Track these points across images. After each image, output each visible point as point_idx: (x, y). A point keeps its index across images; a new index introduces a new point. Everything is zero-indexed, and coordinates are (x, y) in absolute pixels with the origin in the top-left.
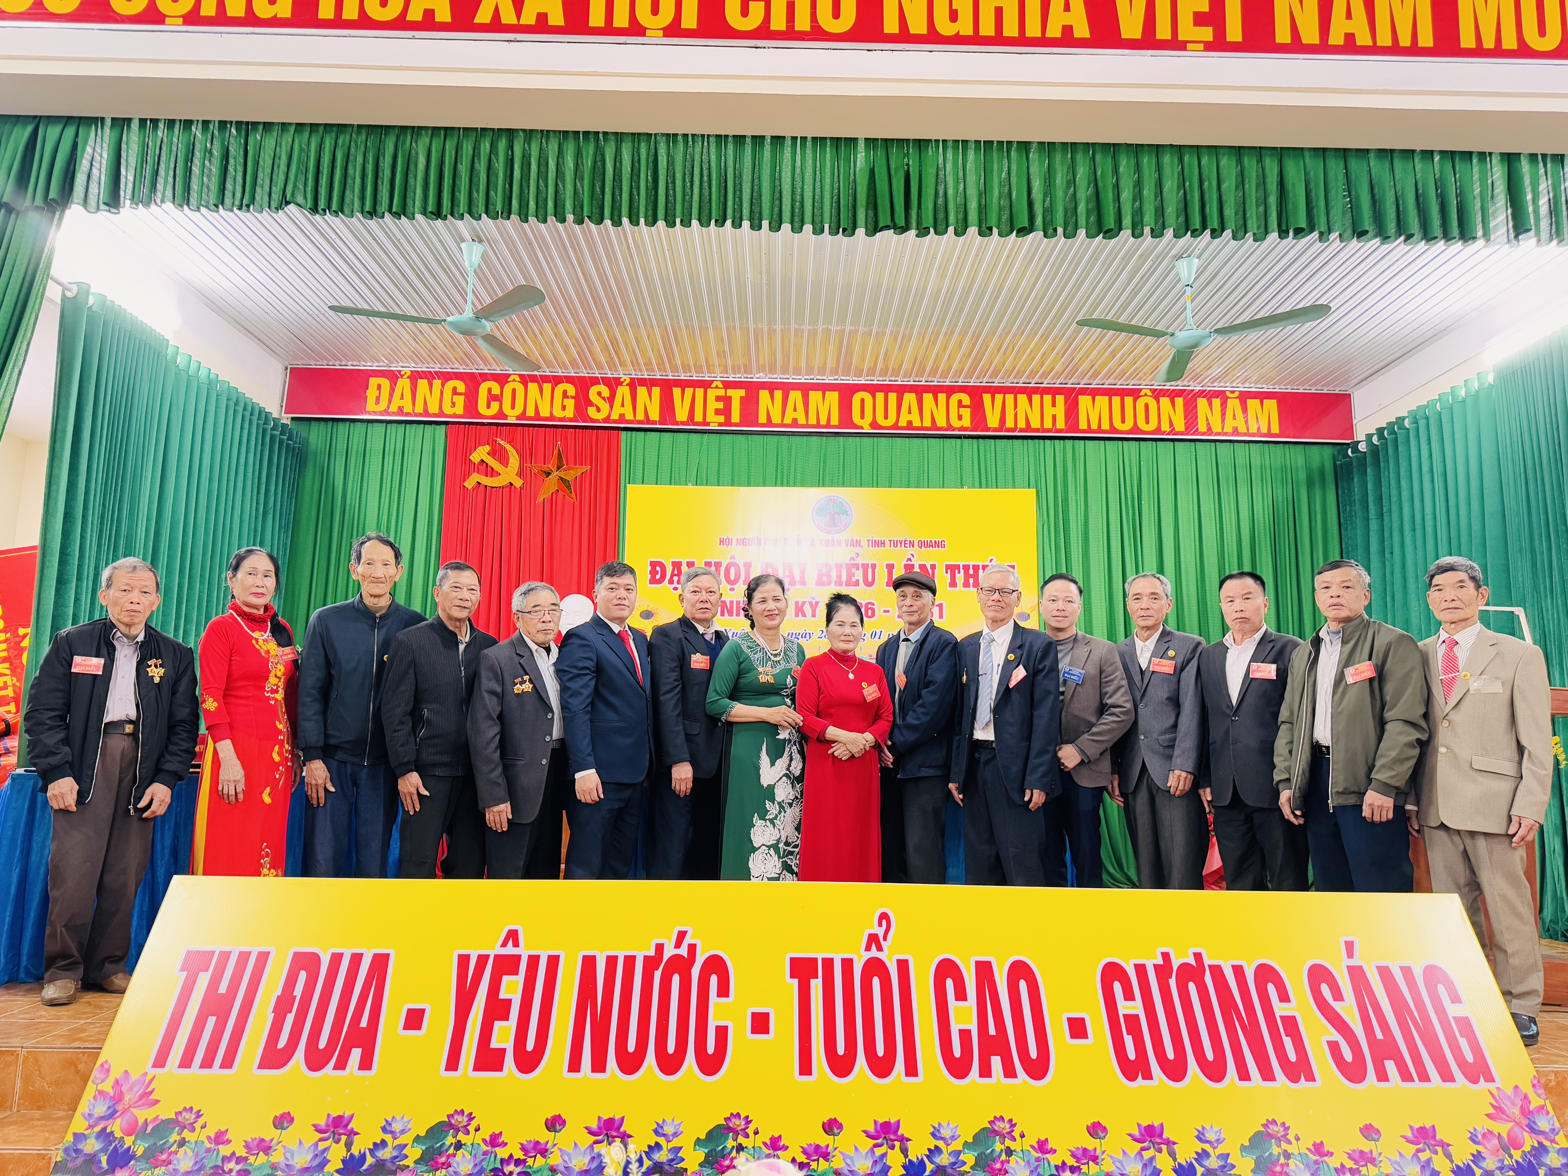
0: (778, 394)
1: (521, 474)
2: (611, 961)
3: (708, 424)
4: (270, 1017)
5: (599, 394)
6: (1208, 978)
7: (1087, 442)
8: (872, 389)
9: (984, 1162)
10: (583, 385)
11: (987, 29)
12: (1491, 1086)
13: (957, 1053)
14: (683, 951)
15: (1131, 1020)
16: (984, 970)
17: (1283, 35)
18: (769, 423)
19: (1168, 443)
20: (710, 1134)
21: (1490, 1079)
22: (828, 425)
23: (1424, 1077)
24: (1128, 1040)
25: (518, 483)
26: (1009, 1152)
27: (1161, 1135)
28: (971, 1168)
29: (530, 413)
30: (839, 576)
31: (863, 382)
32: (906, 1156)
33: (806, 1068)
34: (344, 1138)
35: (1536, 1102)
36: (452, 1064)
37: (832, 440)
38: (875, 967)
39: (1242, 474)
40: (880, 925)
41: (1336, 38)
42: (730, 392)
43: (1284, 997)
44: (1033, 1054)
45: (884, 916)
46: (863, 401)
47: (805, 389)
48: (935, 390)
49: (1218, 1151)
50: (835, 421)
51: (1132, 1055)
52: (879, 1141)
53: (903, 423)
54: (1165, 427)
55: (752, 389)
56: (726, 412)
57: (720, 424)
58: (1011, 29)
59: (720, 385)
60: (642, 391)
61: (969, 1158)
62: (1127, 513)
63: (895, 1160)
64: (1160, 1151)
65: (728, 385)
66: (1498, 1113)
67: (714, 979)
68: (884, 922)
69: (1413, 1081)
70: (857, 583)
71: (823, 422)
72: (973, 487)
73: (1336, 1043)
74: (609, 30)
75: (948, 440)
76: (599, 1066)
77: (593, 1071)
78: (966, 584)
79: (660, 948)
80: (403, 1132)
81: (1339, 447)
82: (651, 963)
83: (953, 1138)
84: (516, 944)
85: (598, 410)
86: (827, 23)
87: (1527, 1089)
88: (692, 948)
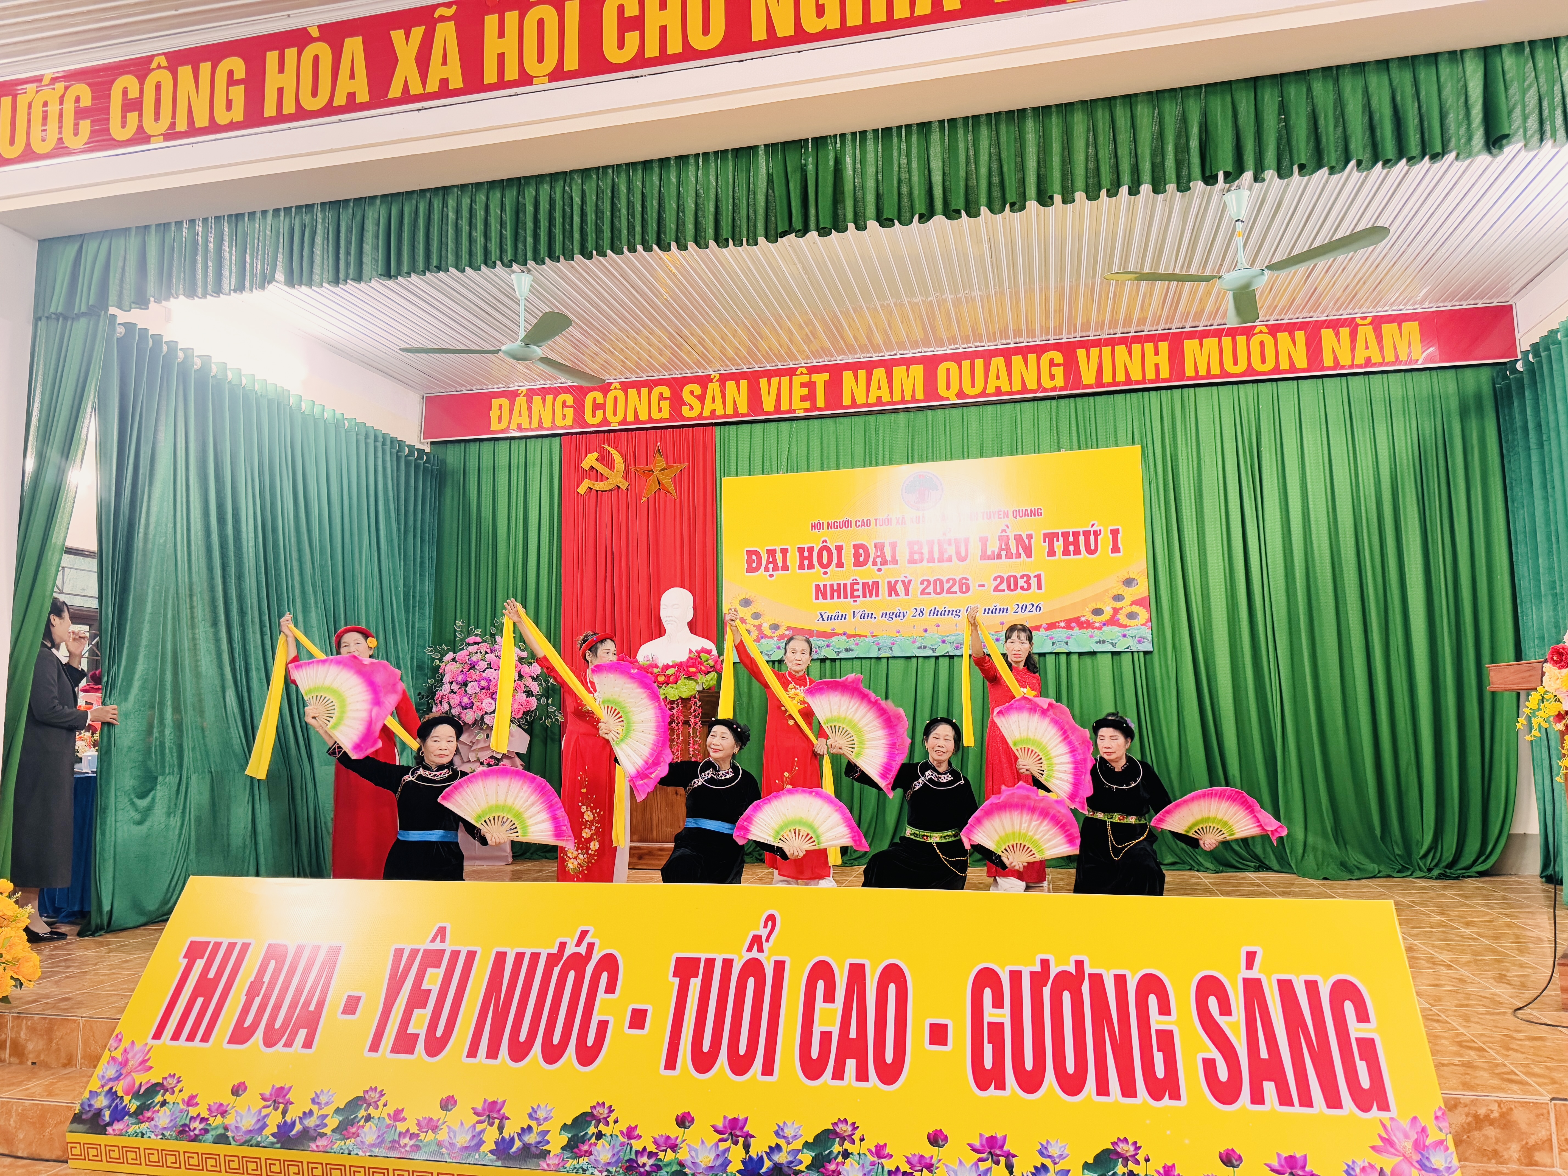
0: (862, 374)
1: (626, 476)
2: (520, 956)
3: (795, 411)
4: (243, 999)
5: (692, 392)
6: (1086, 988)
7: (1197, 389)
8: (957, 358)
9: (818, 1164)
10: (676, 385)
11: (855, 18)
12: (1384, 1115)
13: (815, 1054)
14: (582, 950)
15: (997, 1028)
16: (857, 972)
18: (854, 404)
19: (1290, 382)
20: (575, 1120)
21: (1384, 1106)
22: (913, 400)
23: (1306, 1101)
24: (988, 1049)
25: (624, 485)
26: (846, 1154)
27: (1002, 1147)
28: (807, 1167)
29: (631, 417)
30: (931, 552)
31: (948, 352)
32: (747, 1152)
33: (671, 1064)
34: (282, 1106)
35: (1434, 1135)
36: (375, 1047)
37: (921, 415)
38: (753, 968)
39: (1379, 409)
40: (765, 926)
42: (815, 377)
43: (1165, 1009)
44: (889, 1058)
45: (771, 918)
46: (948, 371)
47: (888, 365)
48: (1024, 352)
49: (1058, 1167)
50: (920, 395)
51: (988, 1063)
52: (725, 1136)
53: (991, 389)
54: (1284, 365)
55: (836, 372)
56: (811, 397)
57: (806, 410)
59: (805, 371)
60: (731, 385)
61: (807, 1158)
62: (1246, 462)
63: (737, 1155)
64: (997, 1163)
65: (812, 370)
66: (1387, 1144)
67: (605, 976)
68: (770, 924)
69: (1292, 1105)
70: (950, 560)
71: (908, 397)
72: (1071, 449)
73: (1213, 1061)
74: (502, 84)
75: (1043, 402)
76: (493, 1054)
77: (487, 1057)
78: (1066, 552)
79: (563, 945)
80: (327, 1104)
81: (1498, 367)
82: (553, 959)
83: (795, 1137)
84: (443, 940)
85: (692, 408)
86: (699, 42)
87: (1427, 1120)
88: (591, 946)
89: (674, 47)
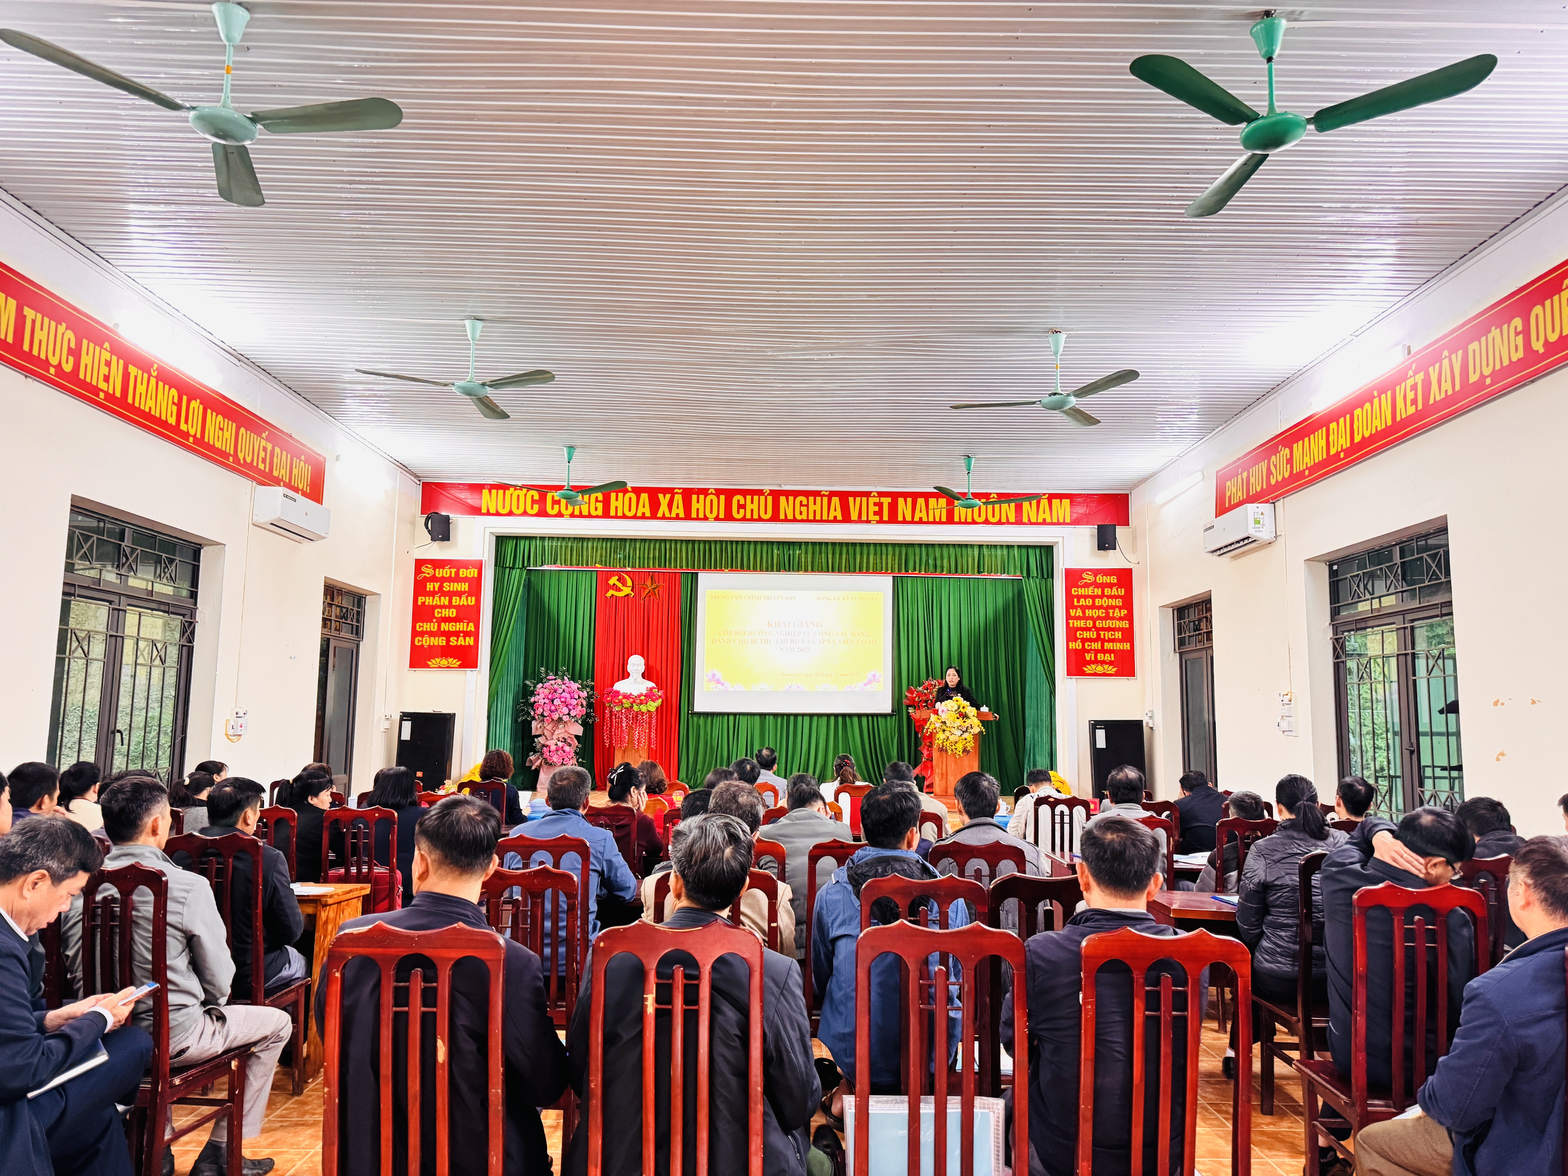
1: (633, 590)
11: (811, 517)
17: (900, 518)
25: (632, 594)
41: (916, 519)
58: (818, 517)
74: (698, 519)
86: (763, 516)
89: (756, 516)
